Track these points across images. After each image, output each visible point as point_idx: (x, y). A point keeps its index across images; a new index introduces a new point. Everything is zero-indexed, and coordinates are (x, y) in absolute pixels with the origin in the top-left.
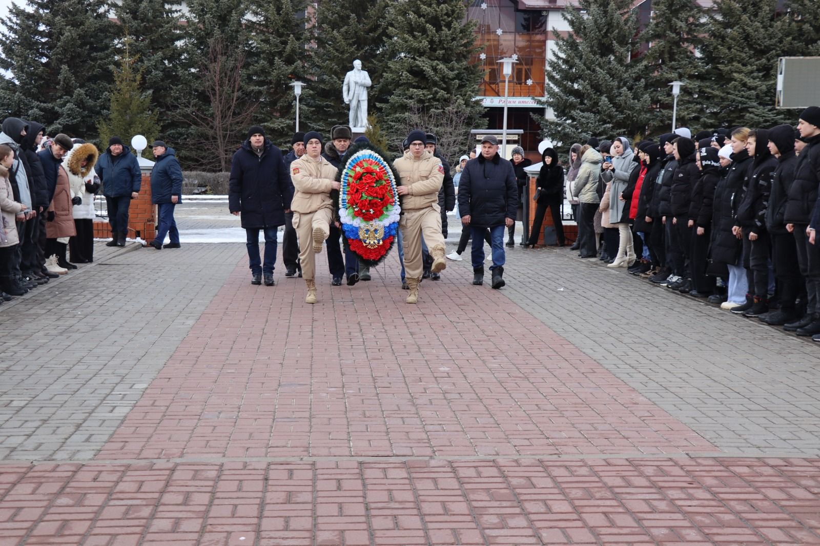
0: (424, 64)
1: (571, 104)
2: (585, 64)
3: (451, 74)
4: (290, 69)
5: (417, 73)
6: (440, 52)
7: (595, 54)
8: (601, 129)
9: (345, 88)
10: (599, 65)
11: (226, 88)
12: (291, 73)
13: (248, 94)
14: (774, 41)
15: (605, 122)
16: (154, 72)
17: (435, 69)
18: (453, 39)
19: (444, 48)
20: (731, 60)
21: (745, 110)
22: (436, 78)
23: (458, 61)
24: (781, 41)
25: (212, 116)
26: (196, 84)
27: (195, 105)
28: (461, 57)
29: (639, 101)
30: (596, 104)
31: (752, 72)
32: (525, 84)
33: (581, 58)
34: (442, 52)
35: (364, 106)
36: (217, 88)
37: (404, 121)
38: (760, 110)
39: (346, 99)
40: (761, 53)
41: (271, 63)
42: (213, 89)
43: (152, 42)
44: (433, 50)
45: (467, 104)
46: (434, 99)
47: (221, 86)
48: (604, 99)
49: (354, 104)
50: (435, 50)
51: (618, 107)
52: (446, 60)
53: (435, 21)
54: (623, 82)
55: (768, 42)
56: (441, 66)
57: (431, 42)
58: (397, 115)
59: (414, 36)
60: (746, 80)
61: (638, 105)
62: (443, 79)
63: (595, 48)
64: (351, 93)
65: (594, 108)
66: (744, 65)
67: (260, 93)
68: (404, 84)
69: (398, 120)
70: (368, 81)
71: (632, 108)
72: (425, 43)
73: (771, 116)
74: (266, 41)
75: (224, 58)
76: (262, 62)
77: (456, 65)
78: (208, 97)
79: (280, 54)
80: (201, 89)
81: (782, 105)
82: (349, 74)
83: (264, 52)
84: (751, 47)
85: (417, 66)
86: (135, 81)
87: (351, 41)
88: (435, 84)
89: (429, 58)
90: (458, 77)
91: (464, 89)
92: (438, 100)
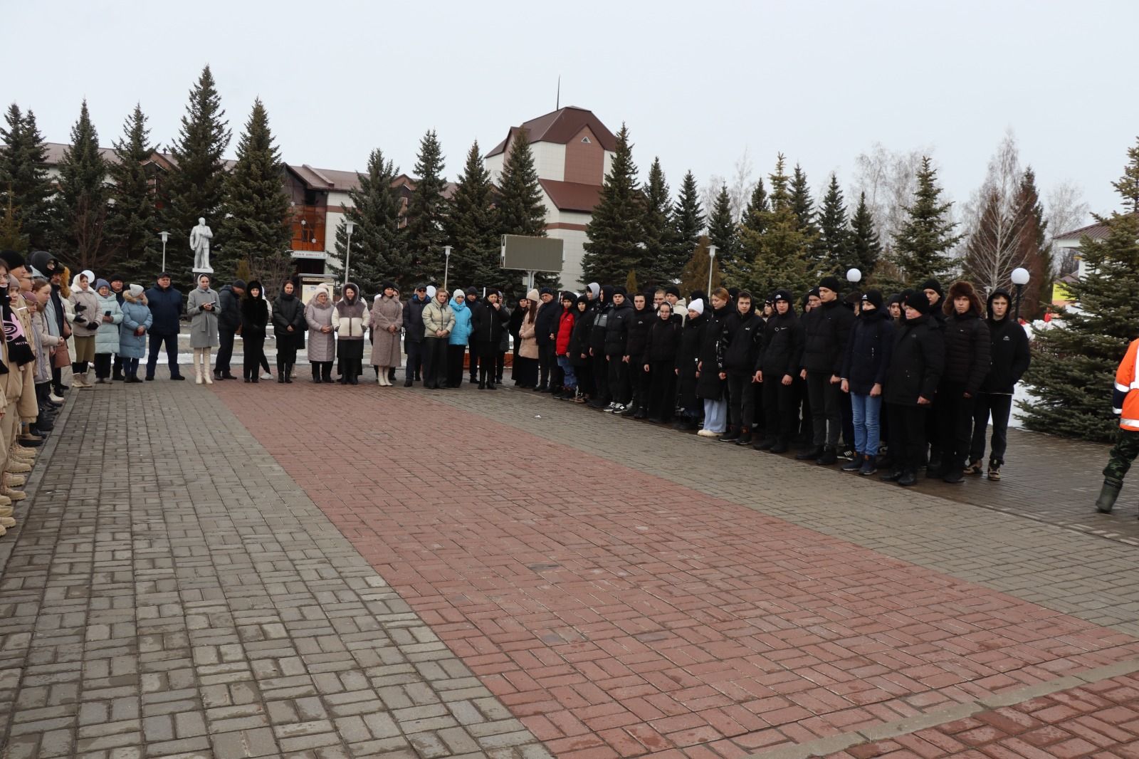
0: (250, 223)
1: (356, 257)
2: (366, 230)
3: (271, 232)
4: (143, 222)
5: (246, 230)
6: (263, 215)
7: (373, 223)
8: (378, 277)
9: (191, 238)
10: (376, 231)
11: (92, 235)
12: (144, 226)
13: (110, 240)
14: (491, 223)
15: (380, 272)
16: (30, 220)
17: (259, 227)
18: (273, 206)
19: (266, 213)
20: (464, 235)
21: (475, 268)
22: (260, 234)
23: (276, 222)
24: (496, 224)
25: (79, 256)
26: (66, 231)
27: (65, 247)
28: (277, 219)
29: (404, 257)
30: (374, 258)
31: (479, 243)
32: (311, 241)
33: (363, 226)
34: (264, 215)
35: (207, 253)
36: (84, 235)
37: (235, 266)
38: (484, 269)
39: (192, 247)
40: (483, 230)
41: (129, 217)
42: (81, 235)
43: (29, 196)
44: (258, 213)
45: (283, 255)
46: (258, 249)
47: (87, 233)
48: (380, 255)
49: (199, 250)
50: (259, 214)
51: (389, 260)
52: (267, 221)
53: (260, 192)
54: (393, 245)
55: (488, 224)
56: (264, 226)
57: (257, 208)
58: (230, 260)
59: (243, 202)
60: (475, 248)
61: (403, 262)
62: (266, 234)
63: (373, 220)
64: (197, 242)
65: (372, 262)
66: (473, 238)
67: (119, 239)
68: (235, 237)
69: (228, 264)
70: (210, 234)
71: (399, 263)
72: (252, 208)
73: (491, 273)
74: (125, 200)
75: (90, 211)
76: (121, 215)
77: (275, 225)
78: (77, 241)
79: (135, 210)
80: (70, 234)
81: (504, 266)
82: (195, 228)
83: (123, 208)
84: (477, 226)
85: (246, 224)
86: (17, 225)
87: (192, 204)
88: (259, 238)
89: (254, 219)
90: (276, 234)
91: (280, 244)
92: (261, 251)
